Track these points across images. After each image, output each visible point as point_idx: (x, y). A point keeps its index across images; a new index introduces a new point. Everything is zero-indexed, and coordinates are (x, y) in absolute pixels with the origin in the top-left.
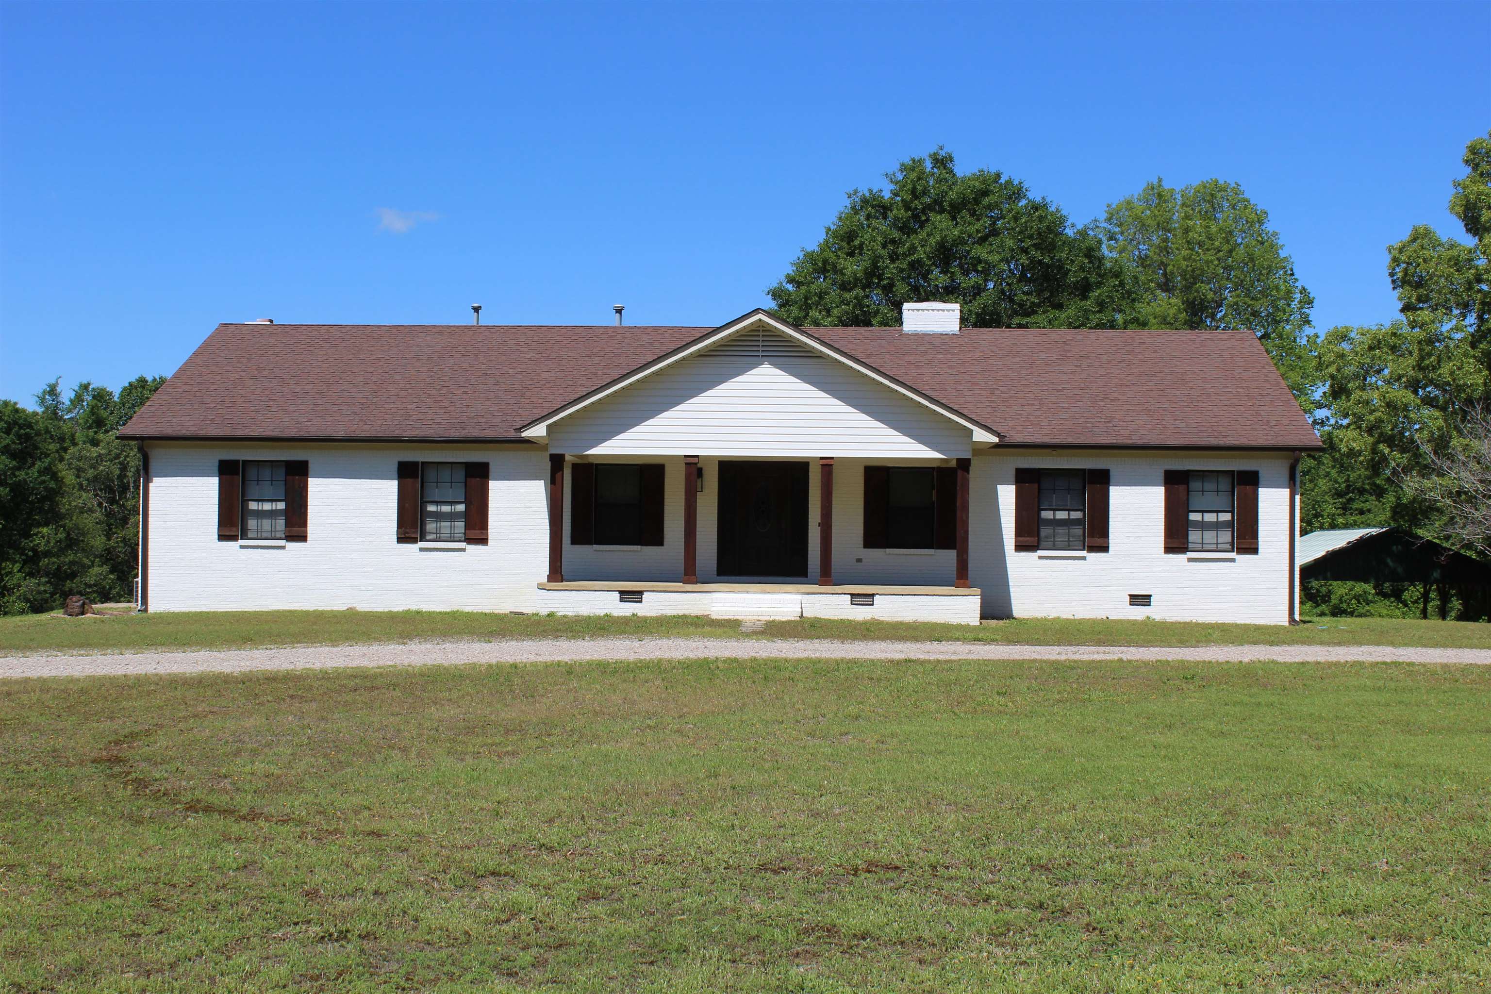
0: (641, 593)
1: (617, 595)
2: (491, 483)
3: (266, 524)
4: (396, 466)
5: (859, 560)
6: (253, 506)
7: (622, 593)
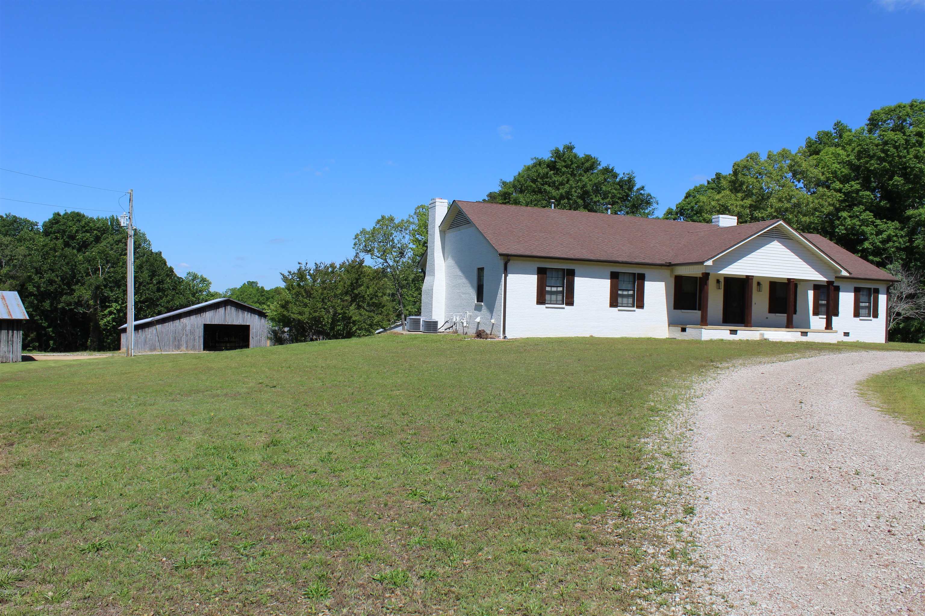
0: (736, 331)
1: (729, 332)
2: (646, 282)
3: (554, 297)
4: (610, 273)
5: (767, 318)
6: (548, 289)
7: (730, 330)
